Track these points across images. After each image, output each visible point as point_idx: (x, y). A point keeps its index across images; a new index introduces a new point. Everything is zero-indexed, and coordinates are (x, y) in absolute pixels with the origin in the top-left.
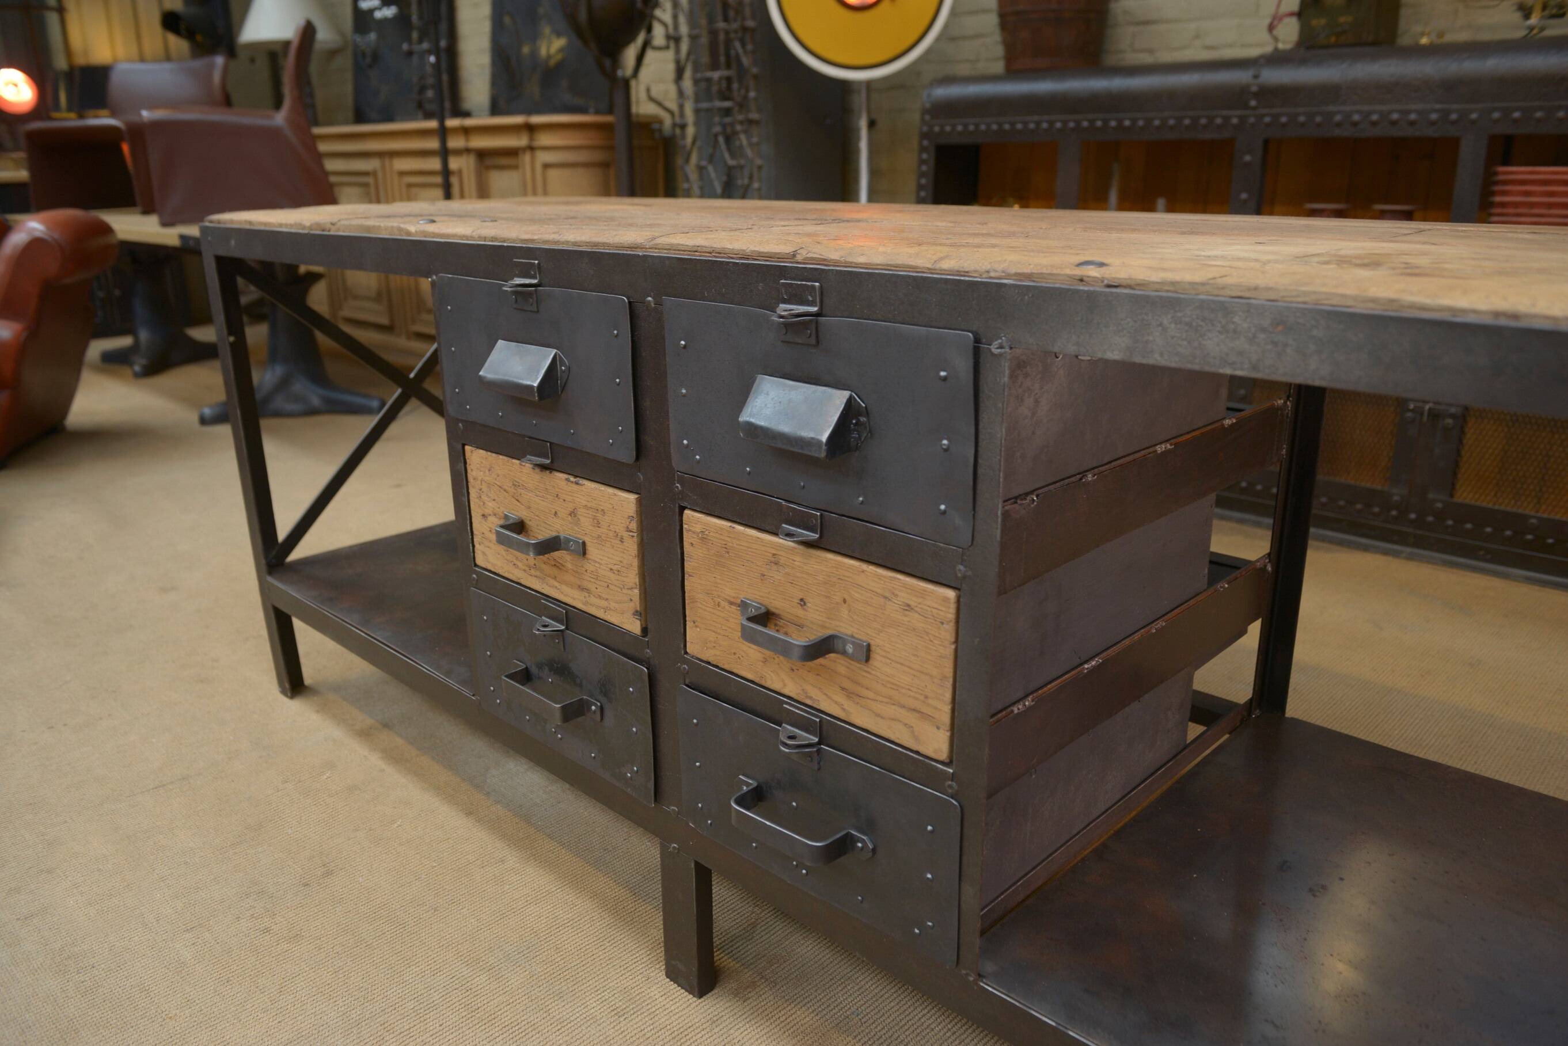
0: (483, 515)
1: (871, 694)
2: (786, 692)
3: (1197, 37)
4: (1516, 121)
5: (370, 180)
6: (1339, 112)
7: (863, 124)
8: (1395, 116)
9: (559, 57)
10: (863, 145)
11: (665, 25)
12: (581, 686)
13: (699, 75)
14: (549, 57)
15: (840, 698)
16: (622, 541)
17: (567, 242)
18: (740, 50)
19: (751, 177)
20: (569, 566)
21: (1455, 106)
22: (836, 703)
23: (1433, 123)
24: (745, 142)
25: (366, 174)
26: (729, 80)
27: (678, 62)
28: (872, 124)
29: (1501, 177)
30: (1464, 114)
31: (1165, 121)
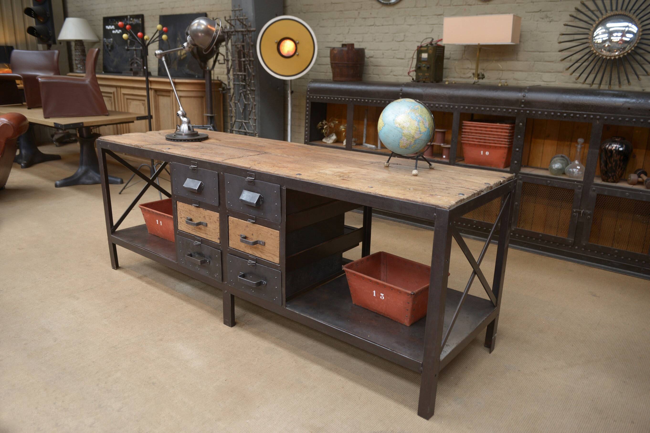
0: (181, 218)
1: (265, 252)
2: (250, 253)
3: (391, 72)
4: (467, 109)
5: (112, 95)
7: (289, 92)
8: (437, 105)
9: (185, 56)
10: (289, 99)
11: (224, 56)
12: (204, 256)
13: (235, 73)
14: (181, 55)
15: (260, 253)
16: (216, 223)
17: (204, 159)
18: (249, 67)
19: (252, 108)
20: (203, 229)
21: (452, 104)
22: (259, 254)
23: (447, 108)
24: (250, 97)
25: (110, 93)
26: (245, 75)
27: (228, 68)
28: (292, 92)
29: (464, 124)
30: (454, 106)
31: (377, 101)
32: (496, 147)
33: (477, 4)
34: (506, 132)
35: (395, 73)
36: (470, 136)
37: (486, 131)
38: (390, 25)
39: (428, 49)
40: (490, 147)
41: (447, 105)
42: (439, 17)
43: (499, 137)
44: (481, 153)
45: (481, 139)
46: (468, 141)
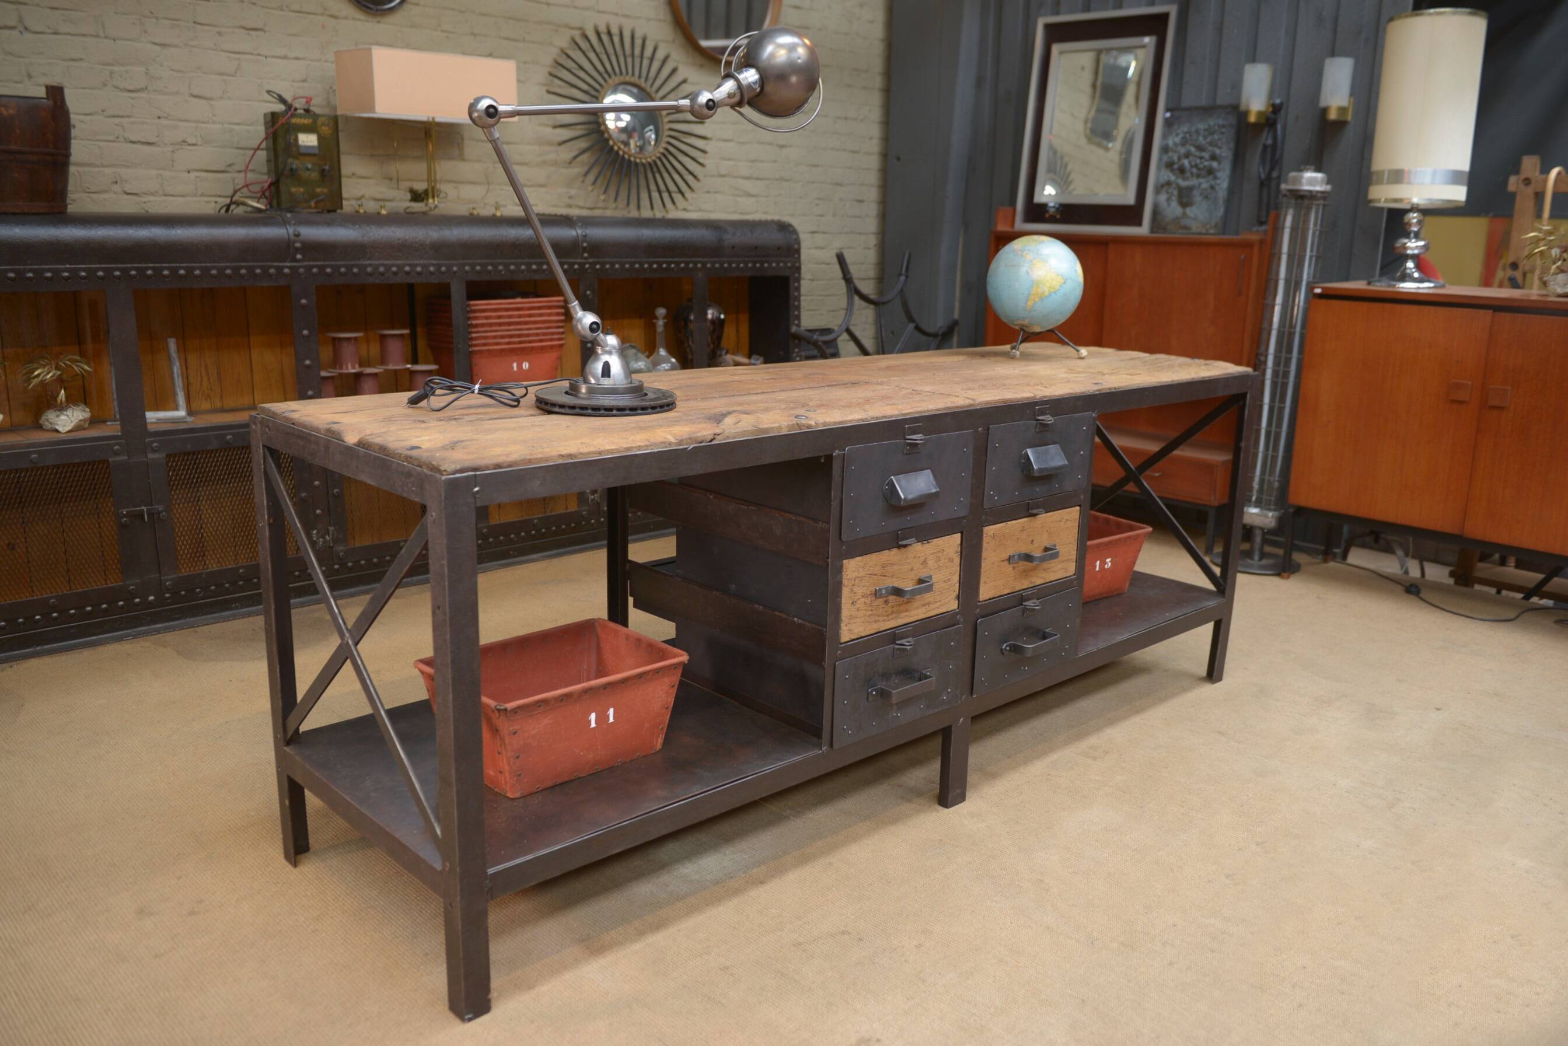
3: (117, 182)
4: (478, 272)
6: (370, 265)
8: (407, 268)
17: (932, 410)
21: (443, 262)
23: (432, 273)
29: (473, 308)
30: (449, 268)
31: (222, 270)
32: (542, 348)
33: (354, 19)
34: (558, 314)
35: (128, 188)
36: (489, 334)
37: (520, 316)
38: (84, 35)
39: (315, 122)
40: (533, 348)
41: (433, 265)
42: (253, 33)
43: (547, 325)
44: (513, 368)
45: (511, 336)
46: (485, 345)
